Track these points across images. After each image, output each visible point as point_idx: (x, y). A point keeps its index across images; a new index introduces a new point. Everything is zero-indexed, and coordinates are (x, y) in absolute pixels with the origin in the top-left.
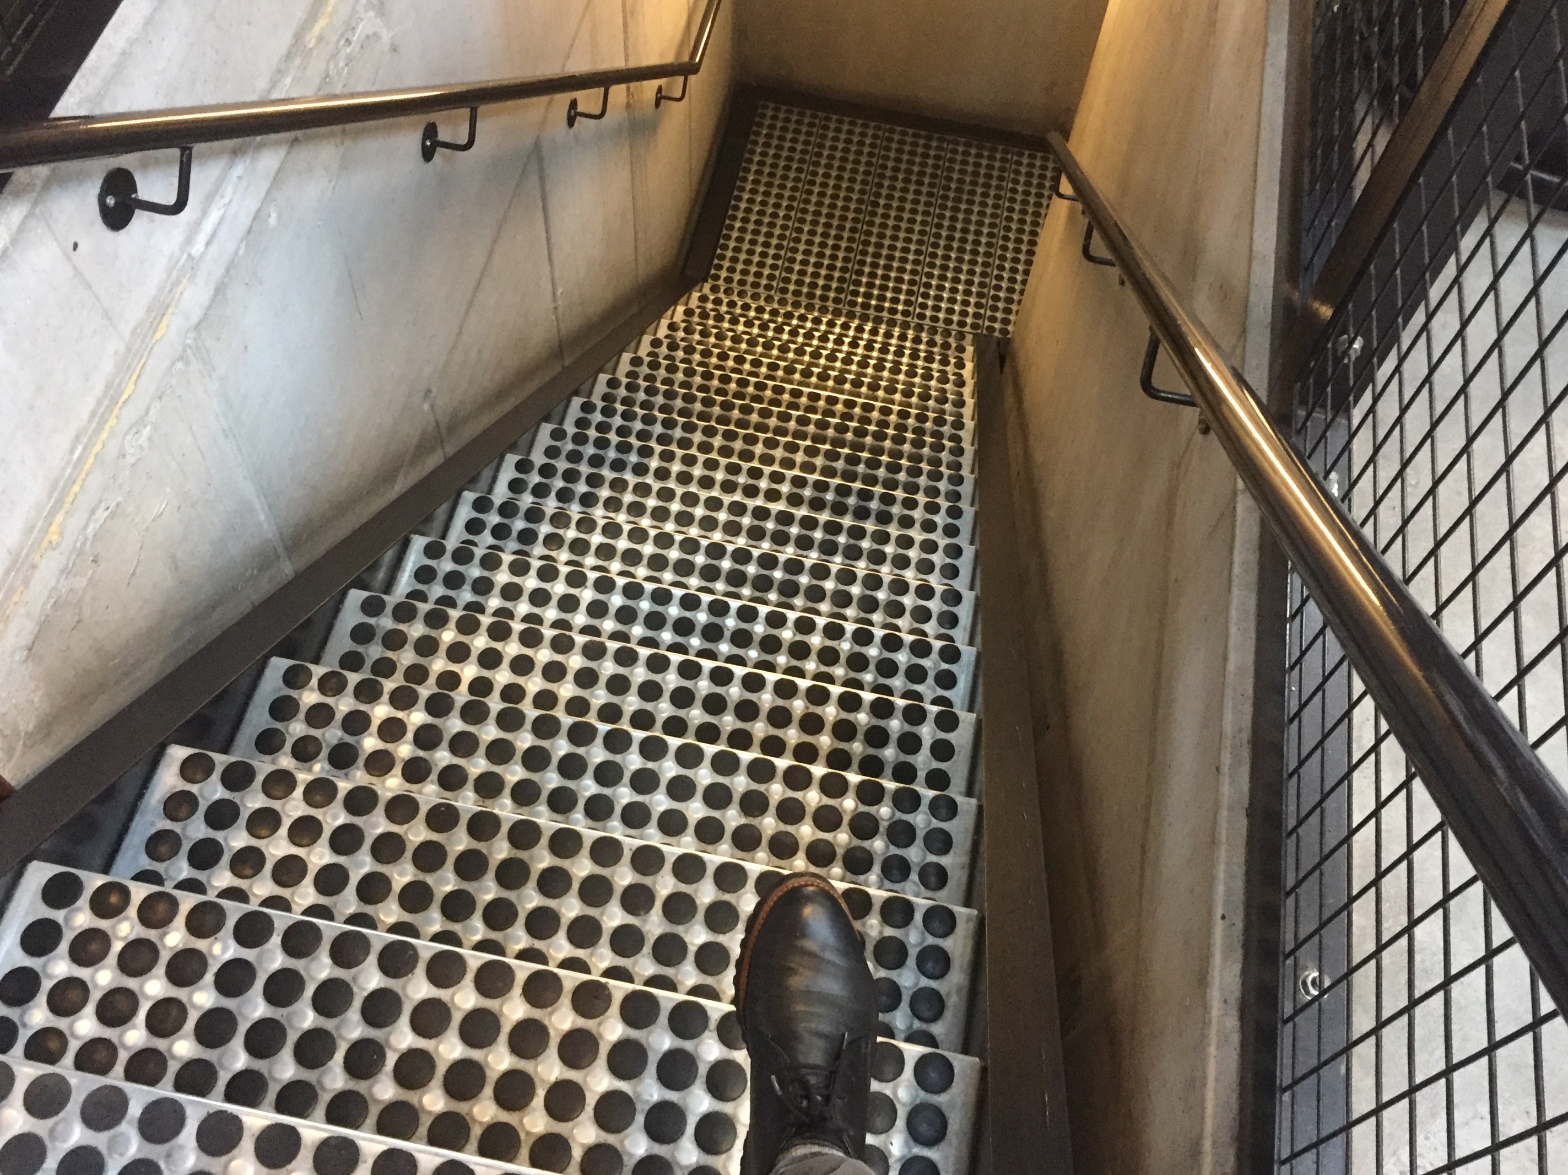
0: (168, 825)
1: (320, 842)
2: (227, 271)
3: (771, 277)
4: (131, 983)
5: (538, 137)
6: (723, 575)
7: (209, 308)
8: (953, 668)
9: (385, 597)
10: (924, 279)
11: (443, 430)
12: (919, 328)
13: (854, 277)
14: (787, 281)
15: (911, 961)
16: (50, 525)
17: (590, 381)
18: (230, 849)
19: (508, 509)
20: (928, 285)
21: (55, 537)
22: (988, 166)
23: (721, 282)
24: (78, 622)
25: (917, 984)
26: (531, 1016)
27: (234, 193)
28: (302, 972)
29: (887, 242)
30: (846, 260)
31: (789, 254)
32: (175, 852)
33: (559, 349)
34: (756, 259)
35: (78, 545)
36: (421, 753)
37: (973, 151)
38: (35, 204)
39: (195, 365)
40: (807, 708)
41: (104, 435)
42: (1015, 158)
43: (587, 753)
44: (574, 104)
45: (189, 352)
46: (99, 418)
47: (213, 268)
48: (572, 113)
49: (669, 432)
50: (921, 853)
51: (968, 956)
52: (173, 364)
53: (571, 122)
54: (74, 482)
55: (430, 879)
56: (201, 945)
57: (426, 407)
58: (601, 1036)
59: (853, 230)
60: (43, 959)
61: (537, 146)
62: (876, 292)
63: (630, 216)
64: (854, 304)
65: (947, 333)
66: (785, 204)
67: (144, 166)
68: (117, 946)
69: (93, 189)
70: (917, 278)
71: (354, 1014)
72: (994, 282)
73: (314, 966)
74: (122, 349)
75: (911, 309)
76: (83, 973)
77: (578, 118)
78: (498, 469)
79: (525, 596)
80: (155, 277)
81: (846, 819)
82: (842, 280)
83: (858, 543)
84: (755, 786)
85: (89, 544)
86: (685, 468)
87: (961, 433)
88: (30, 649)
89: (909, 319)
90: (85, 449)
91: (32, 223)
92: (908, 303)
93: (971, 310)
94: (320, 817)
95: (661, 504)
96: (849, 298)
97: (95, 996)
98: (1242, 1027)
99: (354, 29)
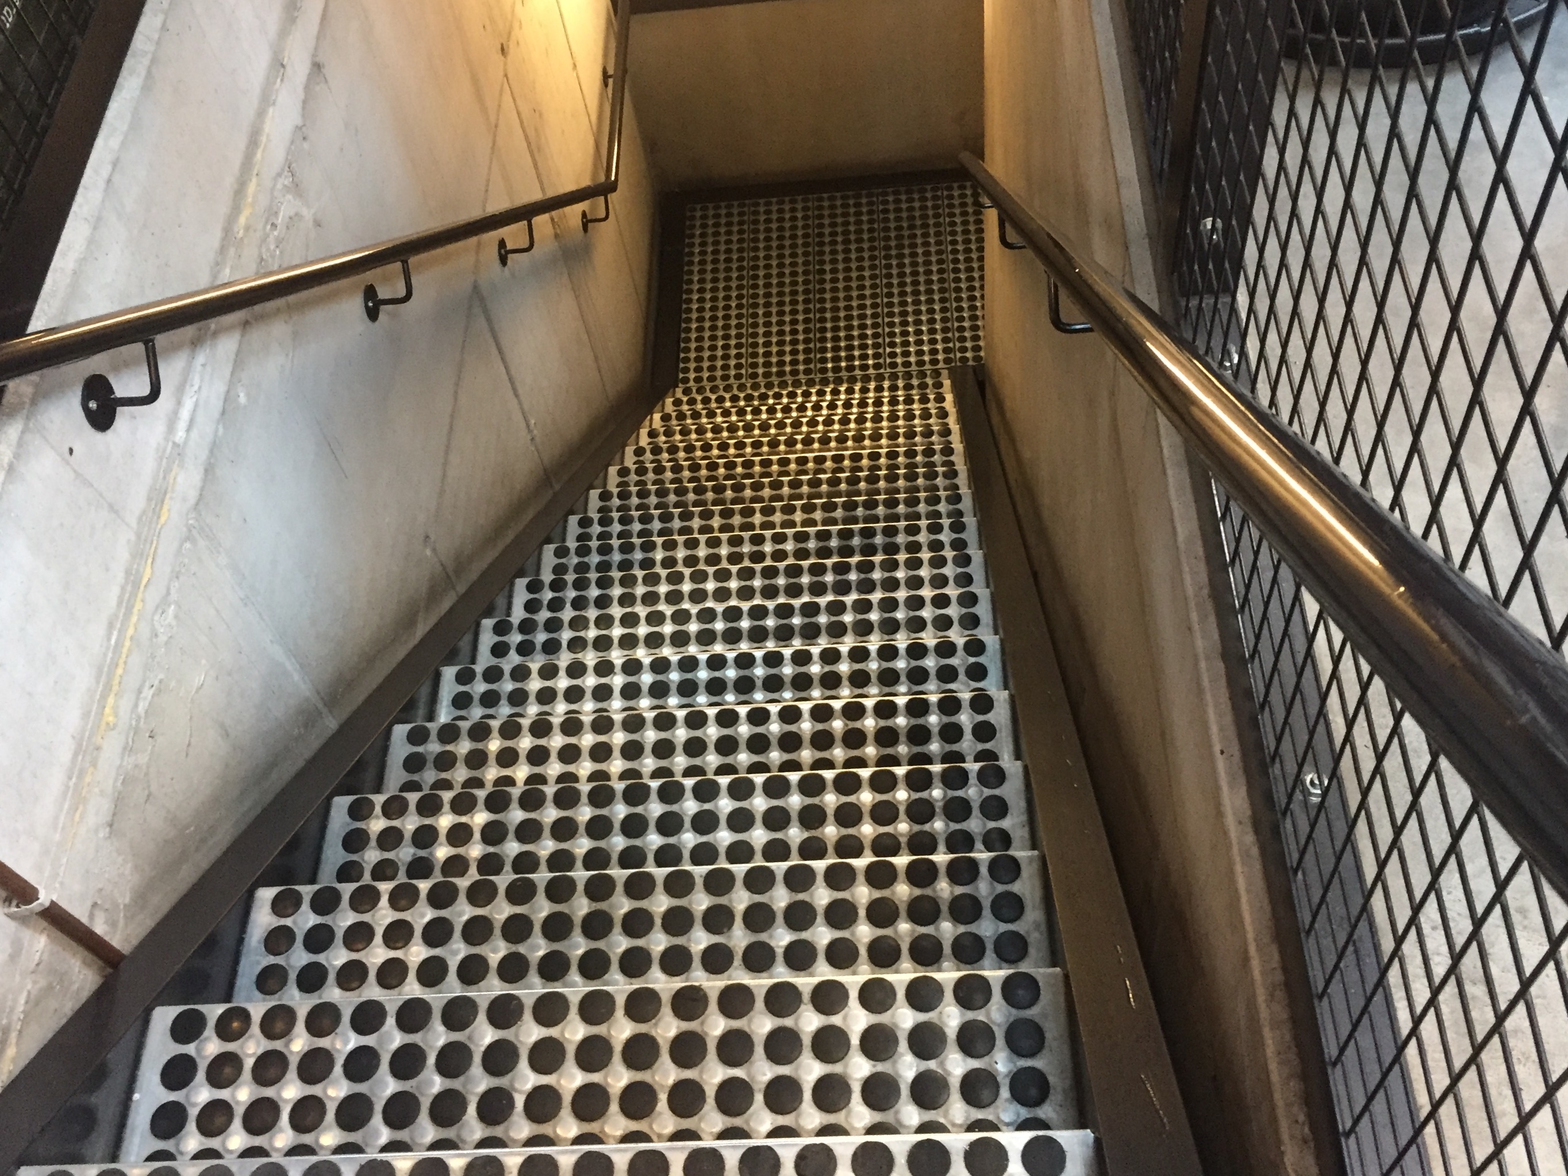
0: (272, 960)
1: (414, 941)
2: (211, 451)
3: (738, 366)
4: (269, 1092)
5: (475, 281)
6: (745, 634)
7: (202, 489)
8: (981, 659)
9: (429, 725)
10: (887, 330)
11: (451, 574)
12: (894, 377)
13: (818, 345)
14: (755, 365)
15: (987, 912)
16: (104, 707)
17: (582, 498)
18: (334, 967)
19: (527, 627)
20: (892, 335)
21: (111, 719)
22: (921, 208)
23: (691, 383)
24: (149, 796)
25: (997, 930)
26: (638, 1031)
27: (202, 380)
28: (421, 1044)
29: (842, 304)
30: (806, 331)
31: (750, 340)
32: (283, 982)
33: (547, 477)
34: (720, 353)
35: (134, 723)
36: (491, 849)
37: (903, 197)
38: (28, 418)
39: (202, 543)
40: (846, 725)
41: (134, 619)
42: (945, 193)
43: (646, 810)
44: (502, 244)
45: (194, 532)
46: (126, 604)
47: (198, 451)
48: (503, 251)
49: (668, 525)
50: (980, 822)
51: (1038, 894)
52: (181, 546)
53: (503, 261)
54: (117, 665)
55: (521, 949)
56: (324, 1043)
57: (428, 552)
58: (706, 1034)
59: (806, 301)
60: (184, 1091)
61: (476, 287)
62: (843, 354)
63: (585, 337)
64: (824, 370)
65: (922, 375)
66: (734, 294)
67: (116, 369)
68: (249, 1063)
69: (74, 400)
70: (880, 330)
71: (476, 1069)
72: (956, 315)
73: (430, 1036)
74: (133, 538)
75: (881, 361)
76: (224, 1094)
77: (510, 256)
78: (510, 597)
79: (560, 696)
80: (148, 466)
81: (902, 809)
82: (807, 351)
83: (869, 576)
84: (809, 801)
85: (142, 720)
86: (689, 552)
87: (952, 458)
88: (111, 825)
89: (882, 371)
90: (120, 631)
91: (28, 437)
92: (876, 356)
93: (939, 347)
94: (409, 919)
95: (672, 588)
96: (819, 366)
97: (239, 1111)
98: (1258, 840)
99: (276, 213)
